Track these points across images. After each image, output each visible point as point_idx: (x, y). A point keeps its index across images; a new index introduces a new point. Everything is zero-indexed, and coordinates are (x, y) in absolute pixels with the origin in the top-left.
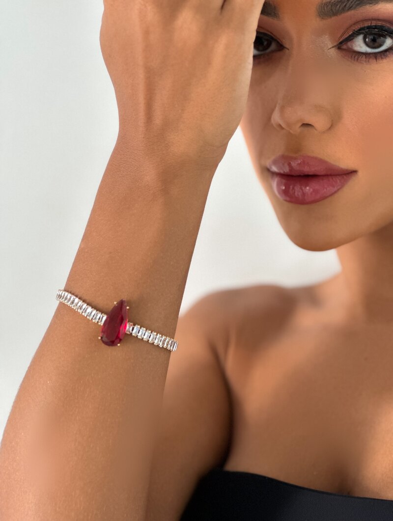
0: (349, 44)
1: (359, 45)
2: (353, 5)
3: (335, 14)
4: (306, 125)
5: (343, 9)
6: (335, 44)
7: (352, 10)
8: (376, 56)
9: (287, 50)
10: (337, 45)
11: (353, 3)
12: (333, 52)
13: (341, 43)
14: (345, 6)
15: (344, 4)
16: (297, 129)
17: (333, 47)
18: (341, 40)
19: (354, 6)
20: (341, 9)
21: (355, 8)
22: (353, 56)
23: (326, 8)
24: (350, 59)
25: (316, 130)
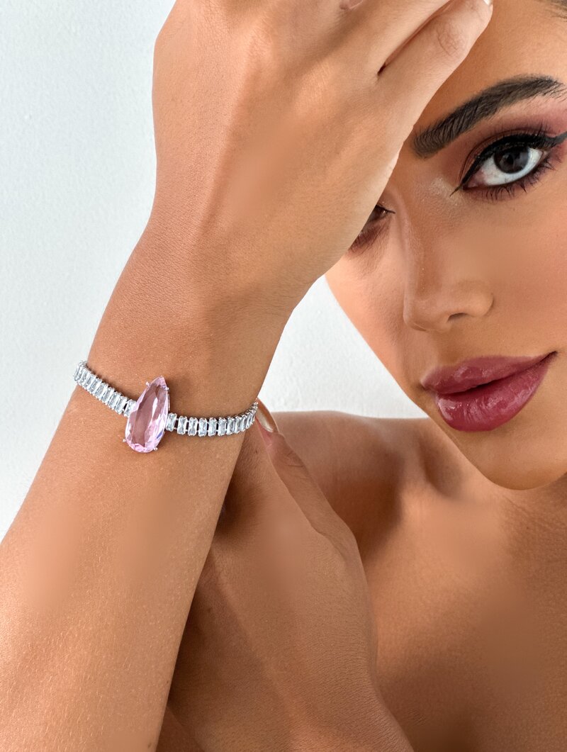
0: (477, 177)
1: (492, 174)
2: (462, 125)
3: (440, 146)
4: (456, 316)
5: (449, 134)
6: (457, 186)
8: (521, 183)
9: (393, 214)
10: (461, 185)
11: (461, 122)
12: (458, 198)
13: (465, 180)
14: (451, 130)
15: (449, 128)
16: (446, 325)
17: (456, 190)
18: (463, 176)
20: (446, 137)
21: (466, 128)
22: (489, 193)
23: (424, 143)
24: (486, 200)
25: (473, 317)
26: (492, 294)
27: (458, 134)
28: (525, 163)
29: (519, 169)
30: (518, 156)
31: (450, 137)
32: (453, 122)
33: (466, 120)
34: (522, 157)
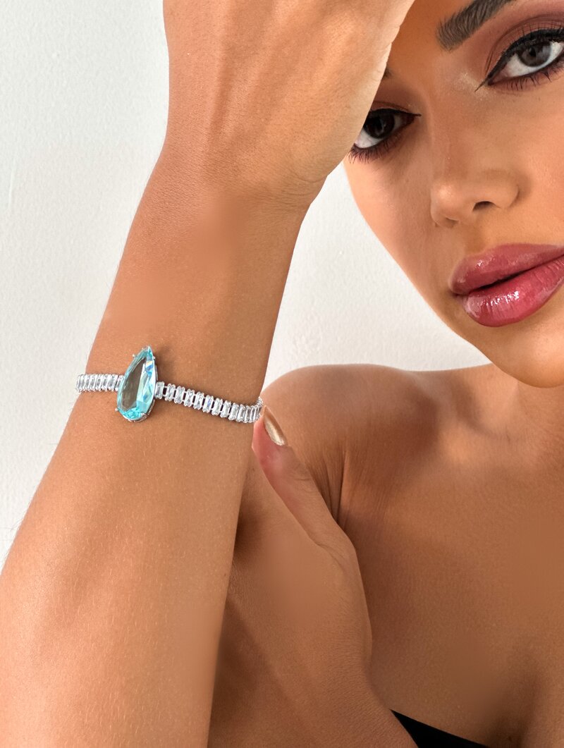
0: (502, 72)
1: (517, 67)
2: (485, 12)
3: (465, 36)
5: (474, 21)
6: (482, 80)
7: (487, 20)
8: (546, 72)
9: (419, 117)
10: (486, 80)
11: (484, 9)
12: (484, 92)
13: (490, 76)
14: (475, 16)
15: (473, 15)
17: (481, 85)
18: (489, 72)
19: (487, 12)
20: (470, 24)
21: (490, 15)
22: (514, 85)
23: (449, 32)
24: (511, 92)
26: (517, 185)
27: (482, 22)
28: (547, 57)
29: (541, 62)
30: (540, 49)
31: (475, 25)
32: (477, 9)
33: (489, 7)
34: (545, 50)
